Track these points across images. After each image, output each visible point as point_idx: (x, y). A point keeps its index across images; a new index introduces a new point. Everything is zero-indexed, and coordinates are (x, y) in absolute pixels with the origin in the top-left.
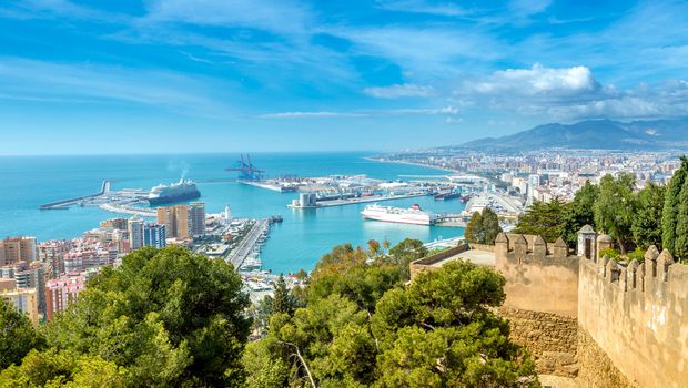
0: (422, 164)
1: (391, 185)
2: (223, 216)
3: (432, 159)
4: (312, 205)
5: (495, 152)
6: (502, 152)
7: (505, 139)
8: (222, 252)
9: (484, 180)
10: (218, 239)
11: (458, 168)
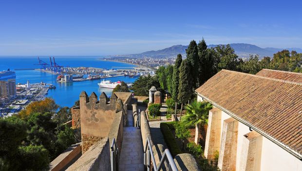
0: (123, 62)
1: (108, 71)
2: (26, 86)
3: (128, 60)
4: (70, 81)
5: (155, 57)
6: (158, 57)
7: (160, 51)
8: (24, 103)
9: (150, 69)
10: (23, 97)
11: (139, 63)
